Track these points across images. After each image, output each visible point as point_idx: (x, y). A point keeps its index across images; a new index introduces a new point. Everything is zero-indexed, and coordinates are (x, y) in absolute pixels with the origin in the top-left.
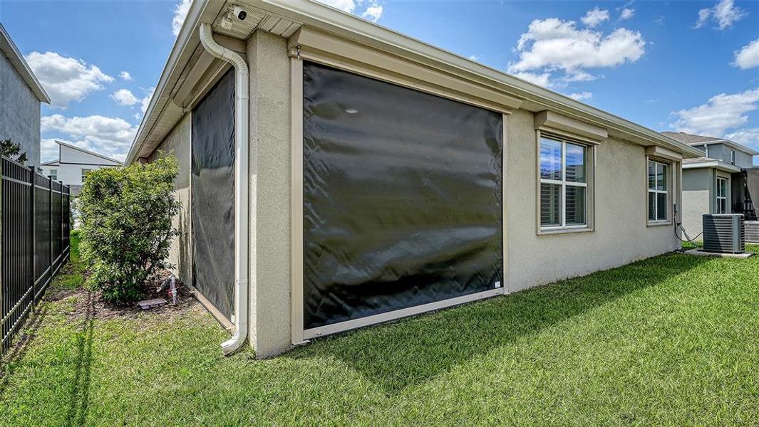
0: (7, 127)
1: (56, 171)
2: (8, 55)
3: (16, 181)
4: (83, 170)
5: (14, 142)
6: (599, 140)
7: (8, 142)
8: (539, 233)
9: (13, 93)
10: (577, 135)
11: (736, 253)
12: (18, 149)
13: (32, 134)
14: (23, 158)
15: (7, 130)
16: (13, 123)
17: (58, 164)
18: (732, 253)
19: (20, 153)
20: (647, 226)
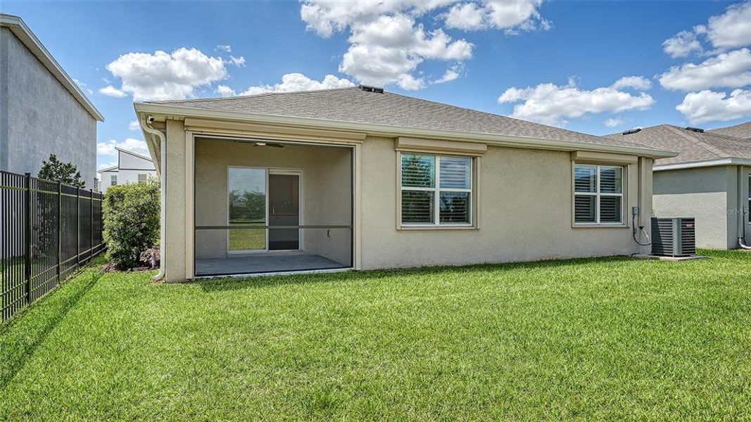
0: (71, 148)
1: (116, 177)
2: (72, 92)
3: (68, 195)
4: (139, 175)
5: (73, 165)
6: (483, 153)
7: (69, 165)
8: (398, 228)
9: (75, 120)
10: (448, 151)
11: (675, 256)
12: (75, 169)
13: (89, 149)
14: (78, 175)
15: (70, 150)
16: (75, 143)
17: (118, 170)
18: (671, 256)
19: (76, 172)
20: (572, 228)
